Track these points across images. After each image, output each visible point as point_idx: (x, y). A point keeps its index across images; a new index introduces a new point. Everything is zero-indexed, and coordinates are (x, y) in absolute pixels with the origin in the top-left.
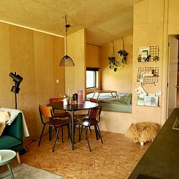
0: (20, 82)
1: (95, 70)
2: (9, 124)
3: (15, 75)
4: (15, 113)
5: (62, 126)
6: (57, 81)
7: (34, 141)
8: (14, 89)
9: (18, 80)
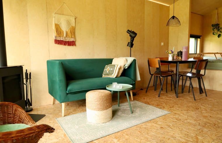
0: (135, 37)
1: (196, 37)
2: (126, 68)
3: (131, 32)
4: (130, 60)
5: (167, 76)
6: (162, 44)
7: (142, 89)
8: (130, 44)
9: (133, 35)
